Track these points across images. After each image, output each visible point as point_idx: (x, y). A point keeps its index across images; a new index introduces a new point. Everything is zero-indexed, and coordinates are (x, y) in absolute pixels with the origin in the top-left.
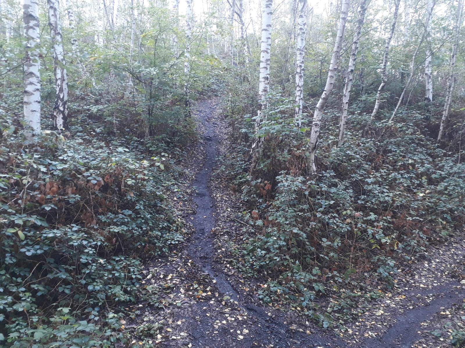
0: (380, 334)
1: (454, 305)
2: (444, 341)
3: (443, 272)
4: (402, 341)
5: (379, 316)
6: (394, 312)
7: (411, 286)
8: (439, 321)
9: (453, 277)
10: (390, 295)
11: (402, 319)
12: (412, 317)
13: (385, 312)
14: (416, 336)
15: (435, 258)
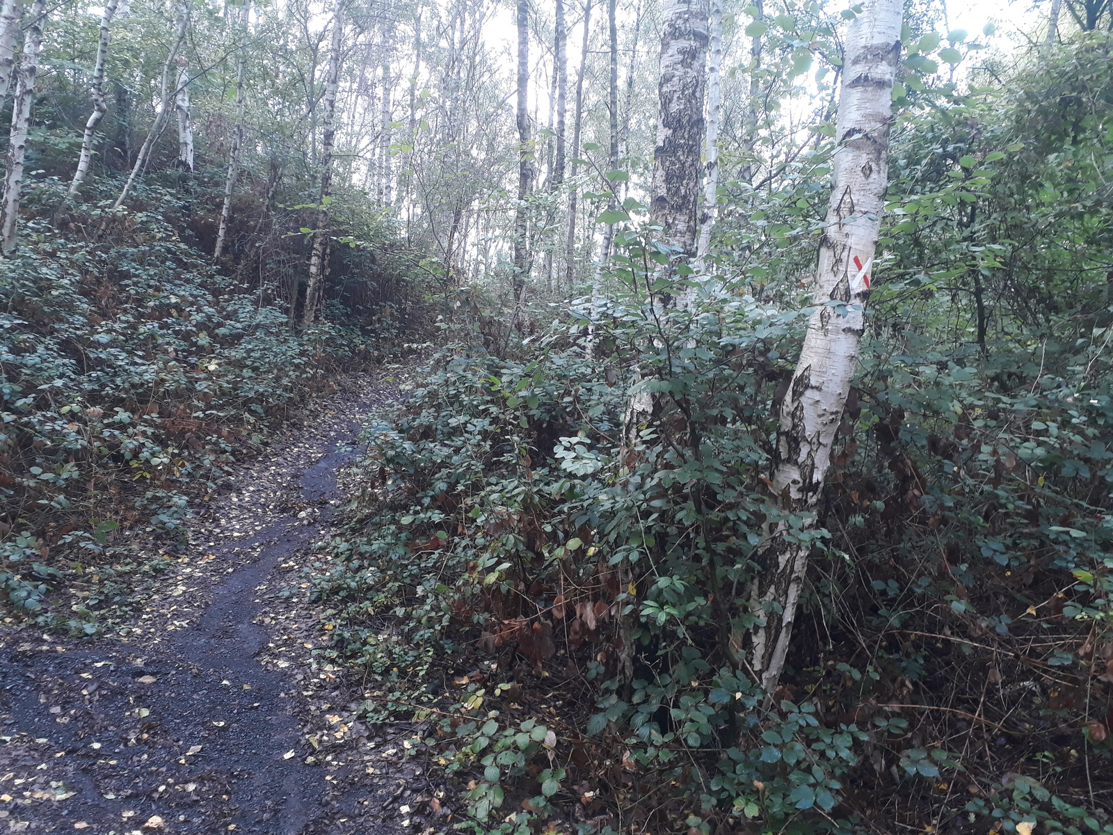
0: (194, 619)
1: (298, 551)
2: (300, 602)
3: (264, 506)
4: (234, 619)
5: (179, 596)
6: (203, 584)
7: (217, 539)
8: (282, 578)
9: (283, 511)
10: (186, 560)
11: (221, 591)
12: (236, 584)
13: (189, 588)
14: (255, 607)
15: (248, 485)
